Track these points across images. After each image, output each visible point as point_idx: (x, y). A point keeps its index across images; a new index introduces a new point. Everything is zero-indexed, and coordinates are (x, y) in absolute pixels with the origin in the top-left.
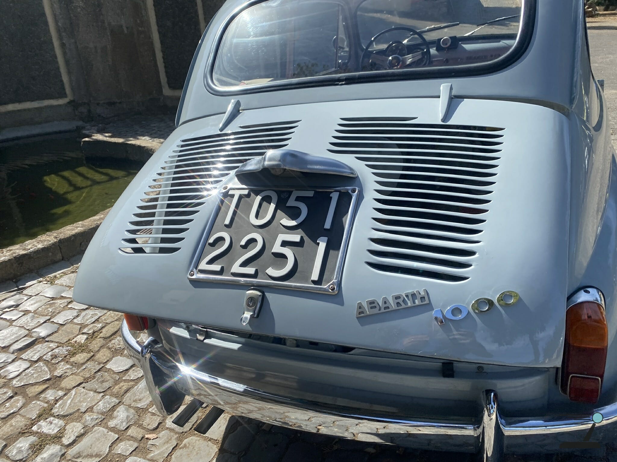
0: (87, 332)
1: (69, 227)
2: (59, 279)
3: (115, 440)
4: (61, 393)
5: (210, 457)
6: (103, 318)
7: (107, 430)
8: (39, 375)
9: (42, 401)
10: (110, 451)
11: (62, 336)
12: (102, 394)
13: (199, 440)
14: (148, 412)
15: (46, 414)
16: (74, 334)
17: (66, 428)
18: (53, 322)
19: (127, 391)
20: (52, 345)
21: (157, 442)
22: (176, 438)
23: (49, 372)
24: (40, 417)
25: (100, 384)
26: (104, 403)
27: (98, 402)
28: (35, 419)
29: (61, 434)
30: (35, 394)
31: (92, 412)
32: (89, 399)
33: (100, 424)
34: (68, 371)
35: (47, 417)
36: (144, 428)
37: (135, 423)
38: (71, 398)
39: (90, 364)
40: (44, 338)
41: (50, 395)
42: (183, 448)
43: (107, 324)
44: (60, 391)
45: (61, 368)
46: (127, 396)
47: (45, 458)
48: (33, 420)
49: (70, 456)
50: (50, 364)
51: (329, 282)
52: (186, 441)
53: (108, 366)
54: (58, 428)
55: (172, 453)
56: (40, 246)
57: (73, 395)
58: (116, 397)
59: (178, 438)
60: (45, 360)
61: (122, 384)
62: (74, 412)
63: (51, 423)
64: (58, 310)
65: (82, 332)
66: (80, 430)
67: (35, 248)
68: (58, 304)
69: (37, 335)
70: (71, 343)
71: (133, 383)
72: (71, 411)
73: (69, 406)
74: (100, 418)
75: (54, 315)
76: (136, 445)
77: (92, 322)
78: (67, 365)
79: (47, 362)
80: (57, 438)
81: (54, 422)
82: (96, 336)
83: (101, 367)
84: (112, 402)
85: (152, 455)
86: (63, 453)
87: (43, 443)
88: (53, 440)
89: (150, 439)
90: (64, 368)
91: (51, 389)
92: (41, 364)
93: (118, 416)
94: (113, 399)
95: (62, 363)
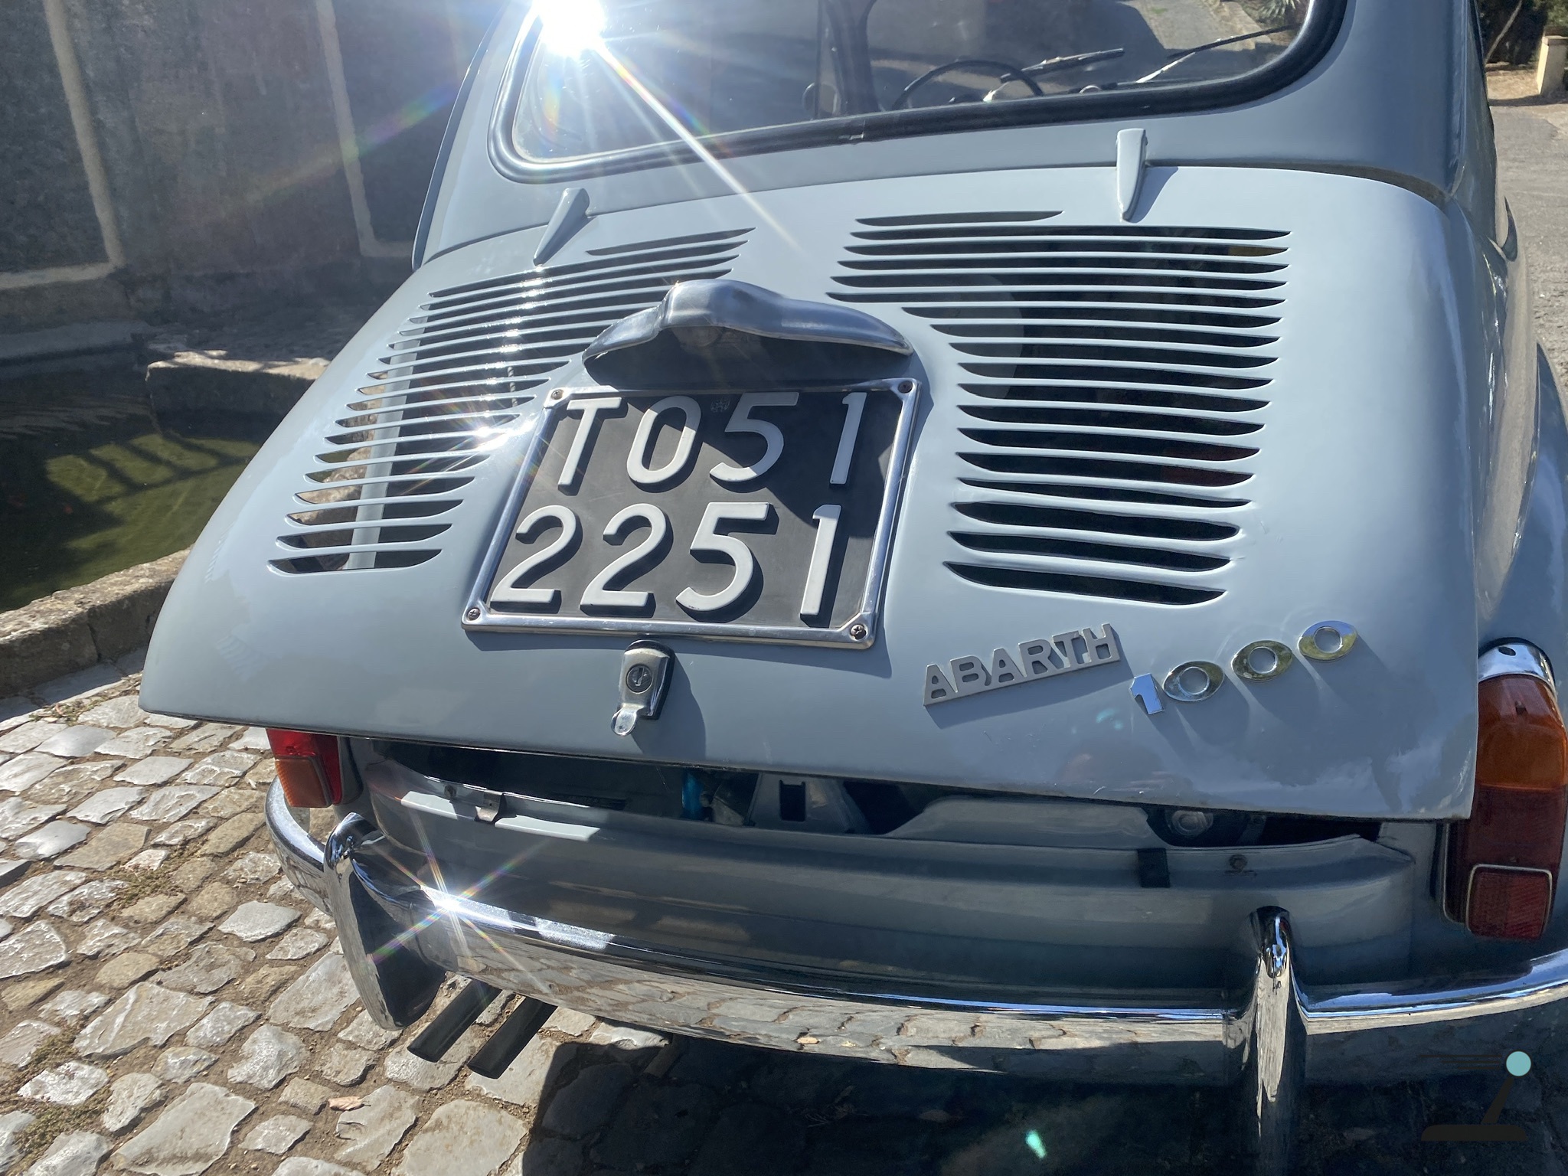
0: (167, 842)
1: (114, 578)
2: (89, 710)
3: (250, 1115)
4: (96, 999)
5: (508, 1149)
6: (210, 806)
7: (225, 1089)
8: (38, 953)
9: (45, 1021)
10: (233, 1144)
11: (97, 852)
12: (210, 998)
13: (475, 1109)
14: (337, 1041)
15: (58, 1053)
16: (130, 848)
17: (111, 1089)
18: (74, 818)
19: (279, 988)
20: (72, 877)
21: (361, 1117)
22: (412, 1106)
23: (63, 947)
24: (40, 1061)
25: (203, 975)
26: (217, 1020)
27: (199, 1020)
28: (26, 1067)
29: (99, 1103)
30: (25, 1003)
31: (181, 1046)
32: (174, 1013)
33: (206, 1075)
34: (116, 941)
35: (59, 1061)
36: (326, 1082)
37: (302, 1071)
38: (126, 1010)
39: (175, 924)
40: (48, 860)
41: (68, 1004)
42: (434, 1130)
43: (223, 819)
44: (95, 994)
45: (97, 935)
46: (280, 1002)
47: (54, 1167)
48: (20, 1070)
49: (122, 1160)
50: (66, 925)
51: (847, 619)
52: (439, 1112)
53: (225, 927)
54: (91, 1088)
55: (404, 1145)
56: (38, 625)
57: (131, 1001)
58: (247, 1005)
59: (418, 1103)
60: (52, 915)
61: (263, 971)
63: (71, 1076)
64: (88, 789)
65: (152, 843)
66: (153, 1093)
67: (25, 630)
68: (88, 773)
69: (32, 853)
70: (123, 870)
71: (293, 968)
72: (127, 1043)
73: (120, 1030)
74: (205, 1060)
75: (75, 800)
76: (304, 1125)
77: (181, 815)
78: (112, 927)
79: (58, 921)
80: (88, 1115)
81: (79, 1073)
82: (192, 850)
83: (206, 929)
84: (238, 1018)
85: (349, 1151)
86: (104, 1152)
87: (48, 1130)
88: (77, 1121)
89: (343, 1110)
90: (106, 935)
91: (70, 989)
92: (42, 925)
93: (253, 1053)
94: (239, 1011)
95: (100, 923)
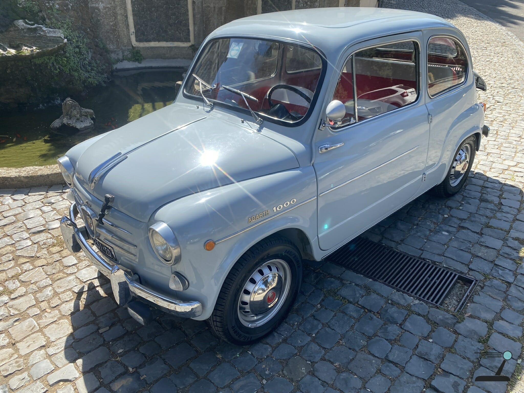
3: (33, 305)
5: (64, 335)
7: (34, 298)
8: (31, 252)
9: (20, 269)
10: (26, 310)
12: (47, 276)
14: (58, 296)
17: (18, 289)
19: (60, 279)
20: (50, 236)
21: (48, 315)
22: (58, 317)
24: (13, 277)
25: (51, 269)
26: (44, 282)
27: (42, 280)
28: (9, 278)
29: (14, 291)
30: (20, 263)
31: (35, 285)
32: (39, 277)
33: (34, 293)
35: (15, 279)
36: (49, 305)
37: (48, 300)
38: (33, 272)
39: (56, 255)
40: (49, 230)
41: (26, 267)
42: (57, 324)
44: (32, 266)
46: (57, 283)
50: (40, 247)
52: (61, 321)
53: (63, 260)
54: (15, 287)
55: (49, 325)
57: (36, 270)
58: (52, 280)
60: (39, 244)
61: (60, 274)
62: (28, 281)
66: (23, 293)
69: (47, 227)
71: (65, 275)
73: (29, 276)
74: (36, 290)
76: (39, 312)
78: (46, 251)
80: (10, 293)
81: (16, 283)
83: (60, 259)
85: (41, 321)
86: (7, 302)
89: (47, 312)
90: (44, 253)
91: (29, 263)
92: (36, 245)
93: (44, 292)
94: (49, 281)
